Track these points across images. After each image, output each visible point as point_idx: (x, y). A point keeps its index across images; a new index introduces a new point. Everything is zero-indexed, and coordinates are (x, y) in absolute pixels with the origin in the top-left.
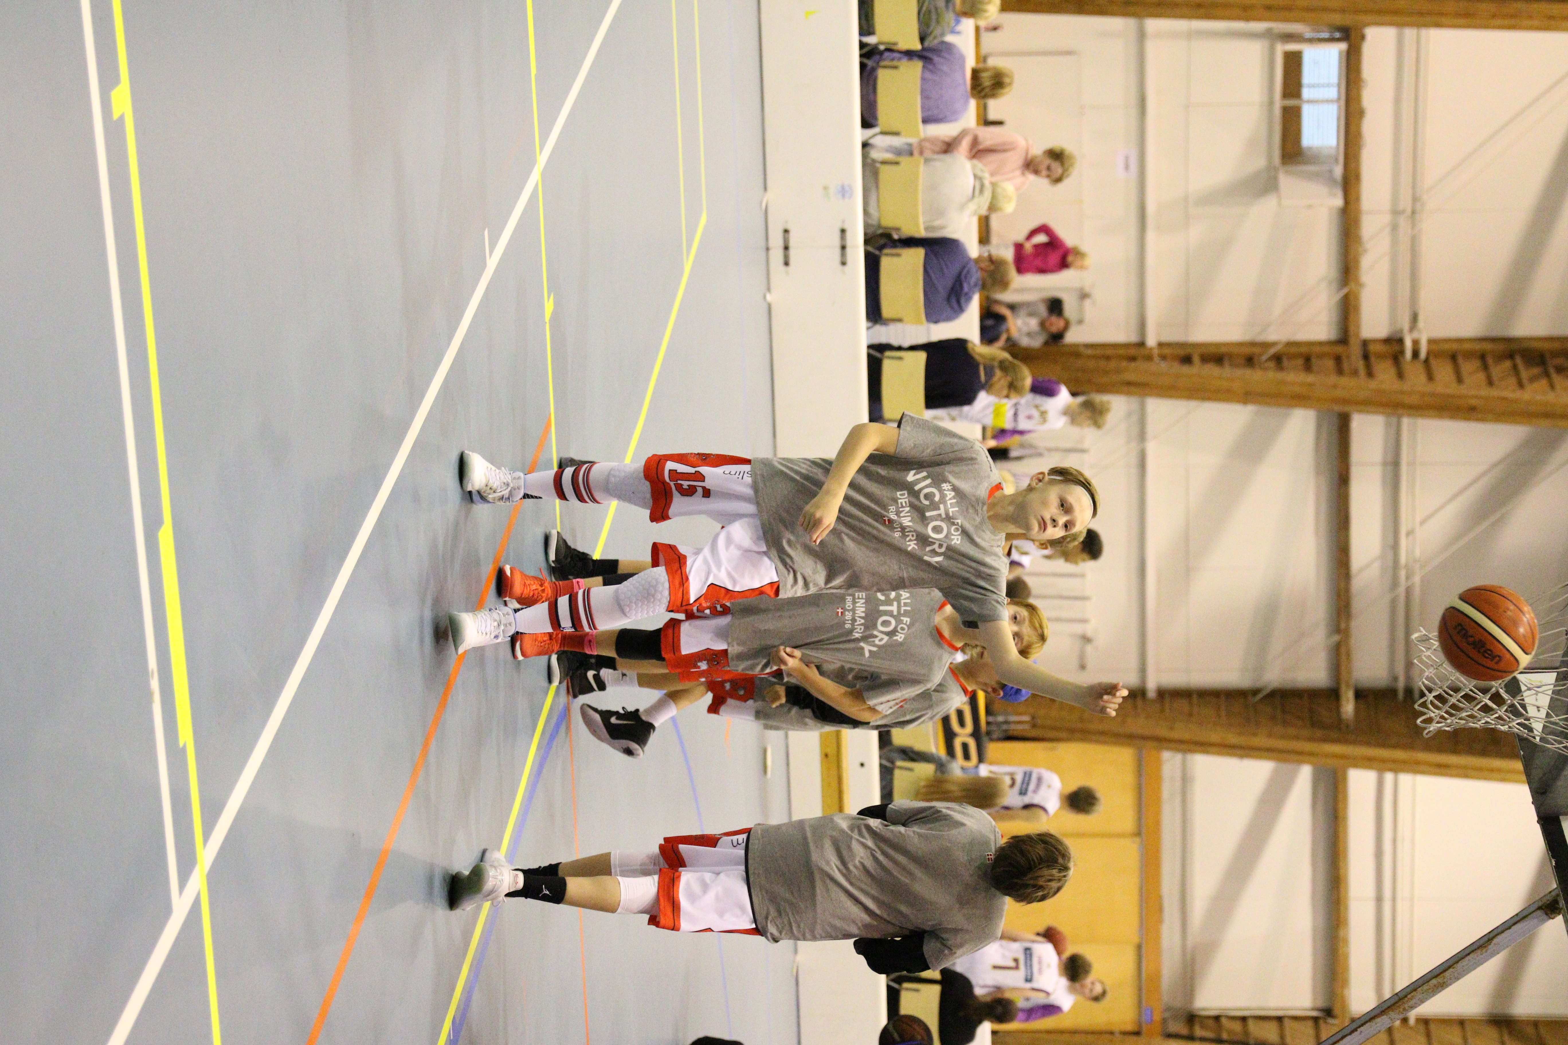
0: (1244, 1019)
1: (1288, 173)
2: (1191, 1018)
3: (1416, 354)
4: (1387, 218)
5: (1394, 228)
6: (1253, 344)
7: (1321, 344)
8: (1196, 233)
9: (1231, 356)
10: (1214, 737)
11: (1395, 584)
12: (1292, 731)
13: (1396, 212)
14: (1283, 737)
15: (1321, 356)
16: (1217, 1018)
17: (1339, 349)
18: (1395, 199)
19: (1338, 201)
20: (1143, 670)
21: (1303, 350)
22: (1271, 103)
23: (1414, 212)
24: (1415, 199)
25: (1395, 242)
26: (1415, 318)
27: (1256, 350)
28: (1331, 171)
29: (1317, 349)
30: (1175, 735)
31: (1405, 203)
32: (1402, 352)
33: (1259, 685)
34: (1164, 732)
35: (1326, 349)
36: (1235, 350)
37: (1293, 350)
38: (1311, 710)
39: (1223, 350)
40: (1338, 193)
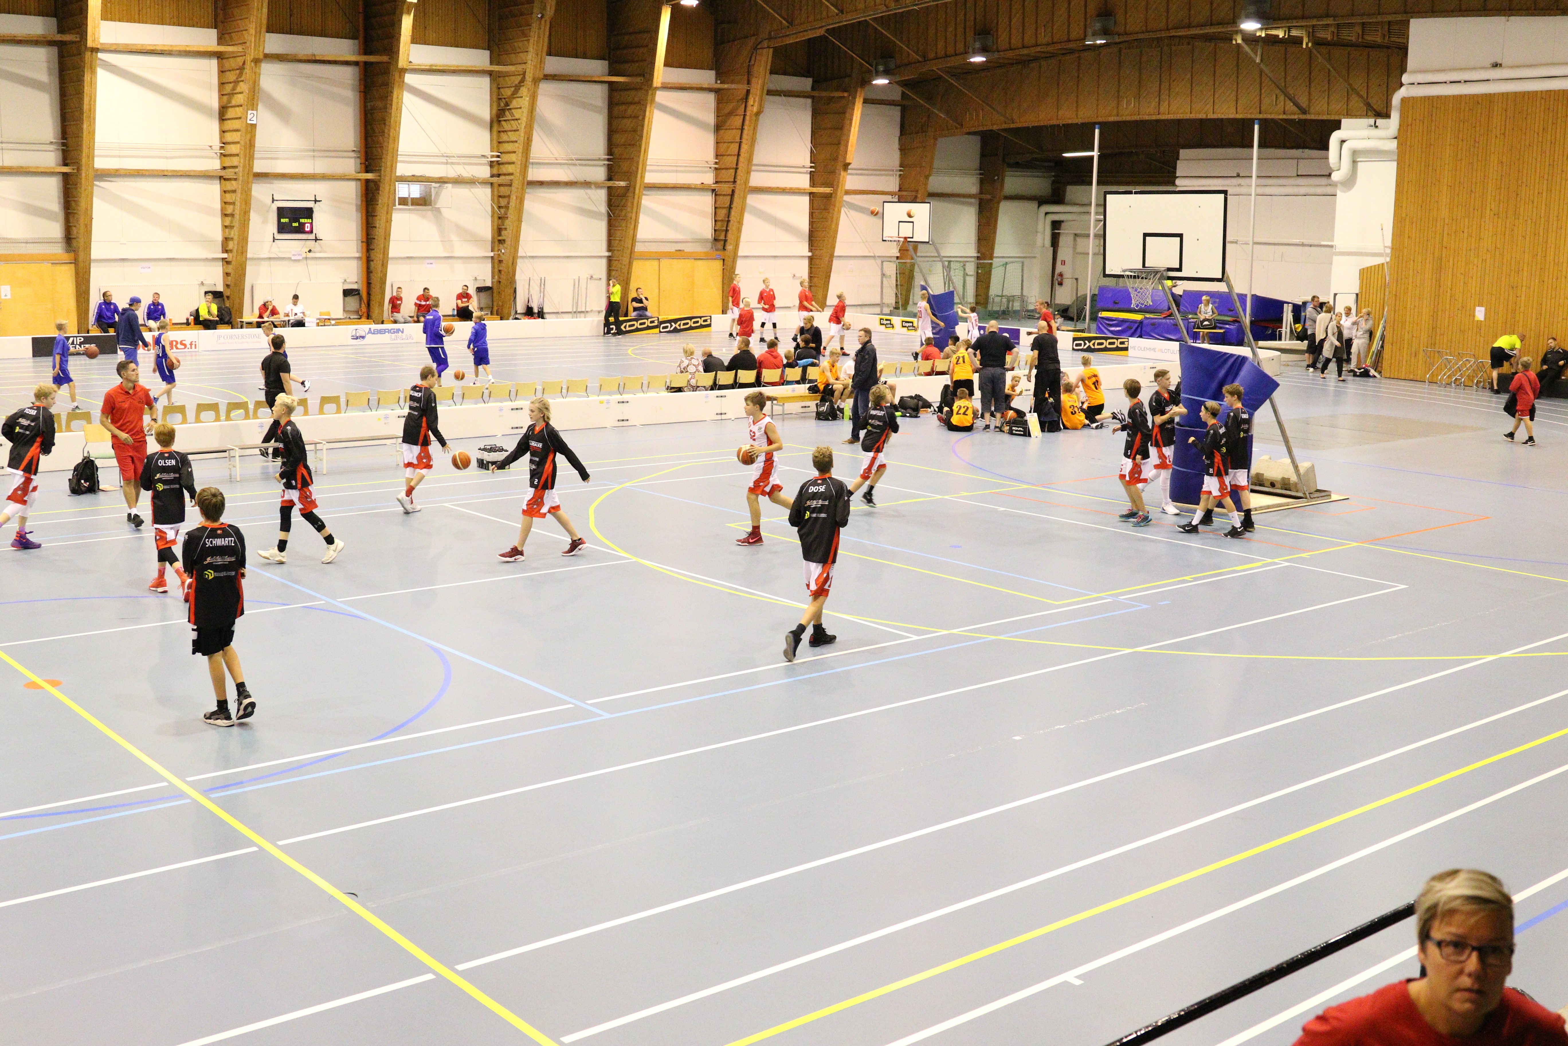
0: (716, 221)
1: (435, 204)
2: (716, 240)
3: (498, 156)
4: (449, 166)
5: (452, 163)
6: (492, 216)
7: (492, 192)
8: (454, 238)
9: (498, 225)
10: (631, 232)
11: (574, 165)
12: (629, 204)
13: (447, 163)
14: (632, 208)
15: (498, 191)
16: (715, 230)
17: (496, 185)
18: (442, 163)
19: (449, 186)
20: (601, 257)
21: (496, 198)
22: (409, 210)
23: (447, 156)
24: (443, 156)
25: (458, 164)
26: (483, 156)
27: (496, 215)
28: (435, 187)
29: (496, 193)
30: (630, 246)
31: (444, 160)
32: (498, 161)
33: (606, 215)
34: (629, 251)
35: (496, 190)
36: (496, 224)
37: (496, 201)
38: (618, 196)
39: (496, 227)
40: (446, 185)
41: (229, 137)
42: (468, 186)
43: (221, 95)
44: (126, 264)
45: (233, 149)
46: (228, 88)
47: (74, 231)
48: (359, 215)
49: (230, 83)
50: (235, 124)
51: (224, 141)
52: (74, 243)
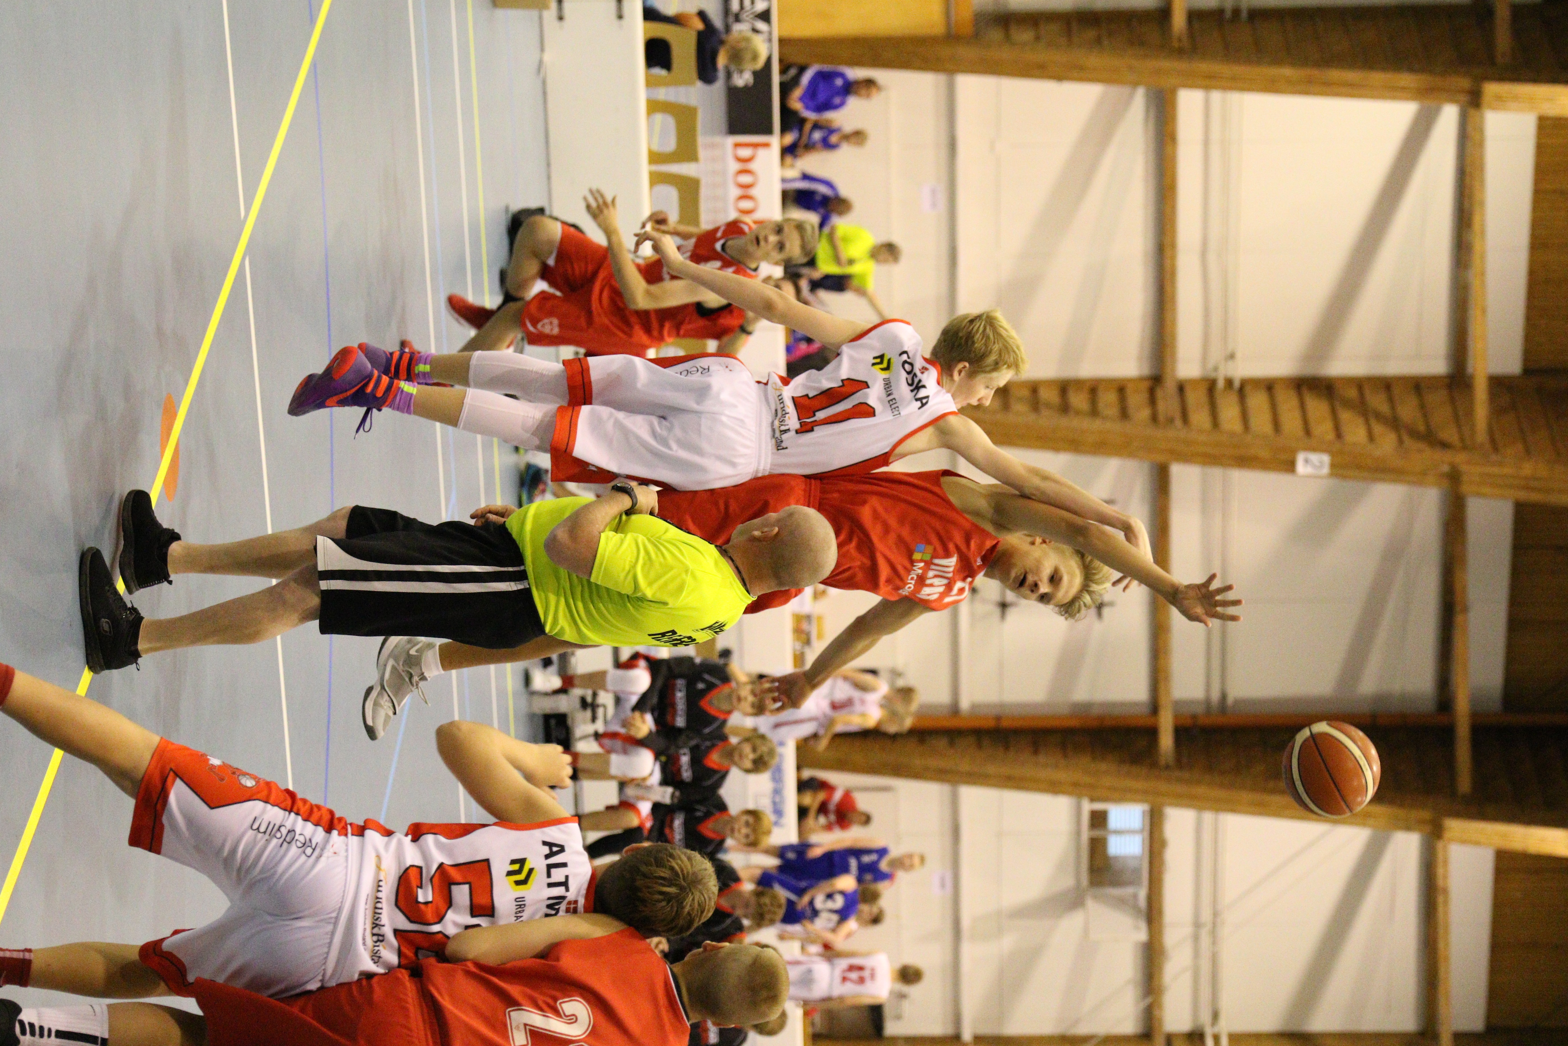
1: (1095, 897)
4: (1188, 930)
5: (1196, 938)
7: (1127, 1039)
8: (1008, 942)
13: (1197, 925)
18: (1197, 914)
19: (1142, 935)
22: (1078, 833)
23: (1214, 924)
24: (1215, 914)
25: (1196, 954)
26: (1215, 1016)
28: (1135, 896)
31: (1206, 916)
40: (1143, 926)
41: (1258, 401)
42: (1139, 976)
43: (1360, 383)
44: (944, 152)
45: (1229, 412)
46: (1378, 401)
47: (1025, 35)
48: (1065, 711)
49: (1393, 408)
50: (1291, 420)
51: (1248, 389)
52: (995, 35)
